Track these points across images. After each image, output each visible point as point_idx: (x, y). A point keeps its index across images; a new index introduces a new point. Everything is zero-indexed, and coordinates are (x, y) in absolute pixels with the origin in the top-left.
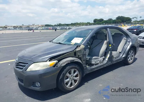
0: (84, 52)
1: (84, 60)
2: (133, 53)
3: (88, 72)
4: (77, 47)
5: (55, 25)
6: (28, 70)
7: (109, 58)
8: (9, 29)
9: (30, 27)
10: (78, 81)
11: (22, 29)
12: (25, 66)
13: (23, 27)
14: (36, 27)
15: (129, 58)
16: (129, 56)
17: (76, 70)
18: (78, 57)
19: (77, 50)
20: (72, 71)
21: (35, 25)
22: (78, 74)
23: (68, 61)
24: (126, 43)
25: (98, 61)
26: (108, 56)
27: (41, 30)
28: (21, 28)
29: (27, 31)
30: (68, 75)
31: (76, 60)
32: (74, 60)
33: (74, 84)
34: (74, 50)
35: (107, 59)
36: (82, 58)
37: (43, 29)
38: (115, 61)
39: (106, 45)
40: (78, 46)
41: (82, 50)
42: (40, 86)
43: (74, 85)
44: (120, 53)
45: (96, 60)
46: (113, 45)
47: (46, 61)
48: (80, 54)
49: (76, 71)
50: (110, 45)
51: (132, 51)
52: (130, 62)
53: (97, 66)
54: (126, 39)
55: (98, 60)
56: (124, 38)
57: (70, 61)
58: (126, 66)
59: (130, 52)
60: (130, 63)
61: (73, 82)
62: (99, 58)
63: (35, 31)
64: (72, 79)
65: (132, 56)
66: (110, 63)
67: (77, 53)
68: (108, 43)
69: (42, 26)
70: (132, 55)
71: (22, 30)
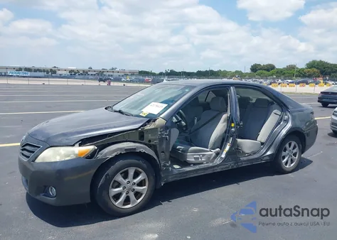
0: (162, 134)
1: (163, 152)
2: (297, 148)
3: (171, 179)
4: (149, 122)
5: (161, 74)
6: (39, 160)
7: (228, 153)
8: (61, 77)
9: (104, 73)
10: (143, 195)
11: (87, 76)
12: (33, 152)
13: (89, 73)
14: (119, 74)
15: (284, 158)
16: (284, 154)
17: (140, 170)
18: (147, 142)
19: (148, 127)
20: (131, 172)
21: (118, 70)
22: (144, 180)
23: (121, 149)
24: (279, 123)
25: (204, 157)
26: (227, 148)
27: (127, 82)
28: (84, 74)
29: (96, 83)
30: (119, 178)
31: (141, 150)
32: (135, 149)
33: (135, 201)
34: (140, 128)
35: (223, 156)
36: (158, 146)
37: (131, 81)
38: (245, 161)
39: (225, 124)
40: (151, 119)
41: (159, 129)
42: (55, 195)
43: (133, 203)
44: (262, 144)
45: (199, 155)
46: (239, 125)
47: (74, 145)
48: (153, 137)
49: (141, 173)
50: (233, 125)
51: (293, 143)
52: (287, 166)
53: (197, 167)
54: (279, 113)
55: (203, 155)
56: (275, 111)
57: (126, 150)
58: (276, 177)
59: (287, 145)
60: (287, 170)
61: (132, 195)
62: (208, 151)
63: (112, 84)
64: (129, 189)
65: (295, 155)
66: (231, 165)
67: (145, 135)
68: (230, 120)
69: (133, 74)
70: (295, 151)
71: (88, 79)
